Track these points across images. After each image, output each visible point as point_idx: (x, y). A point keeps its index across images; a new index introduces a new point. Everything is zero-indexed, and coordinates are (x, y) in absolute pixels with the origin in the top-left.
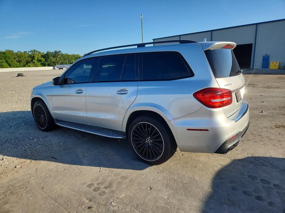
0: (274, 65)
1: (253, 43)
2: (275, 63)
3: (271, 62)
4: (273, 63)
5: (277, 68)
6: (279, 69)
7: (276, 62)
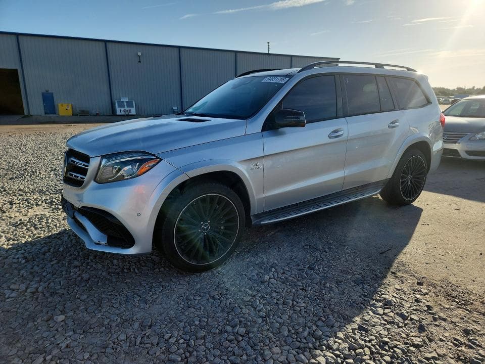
0: (64, 109)
1: (18, 67)
2: (65, 107)
3: (59, 105)
4: (62, 105)
5: (70, 113)
6: (73, 115)
7: (66, 105)
